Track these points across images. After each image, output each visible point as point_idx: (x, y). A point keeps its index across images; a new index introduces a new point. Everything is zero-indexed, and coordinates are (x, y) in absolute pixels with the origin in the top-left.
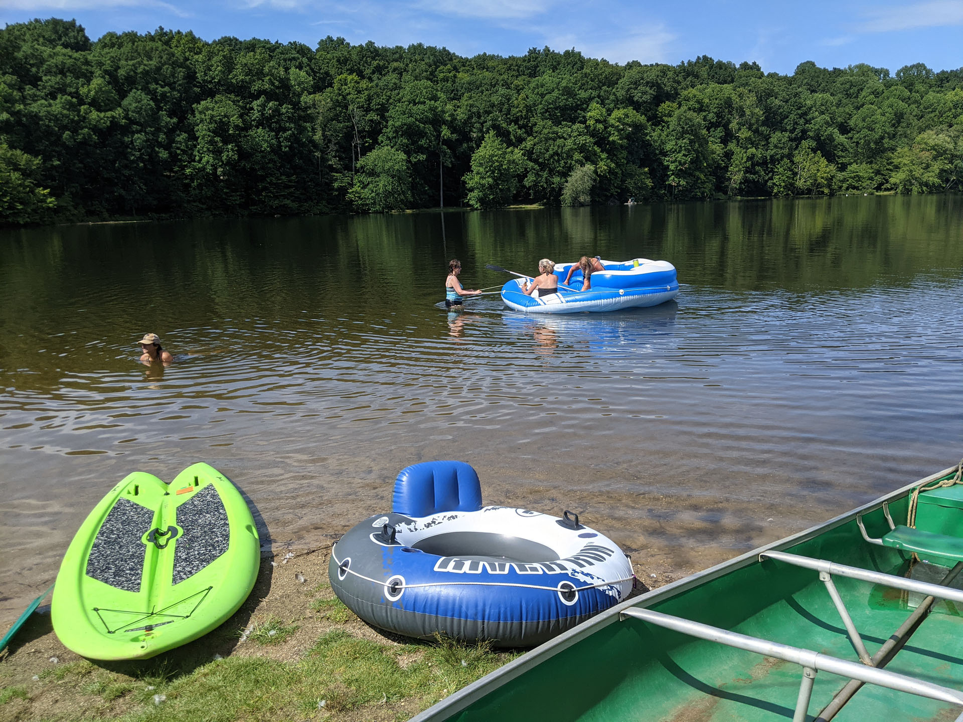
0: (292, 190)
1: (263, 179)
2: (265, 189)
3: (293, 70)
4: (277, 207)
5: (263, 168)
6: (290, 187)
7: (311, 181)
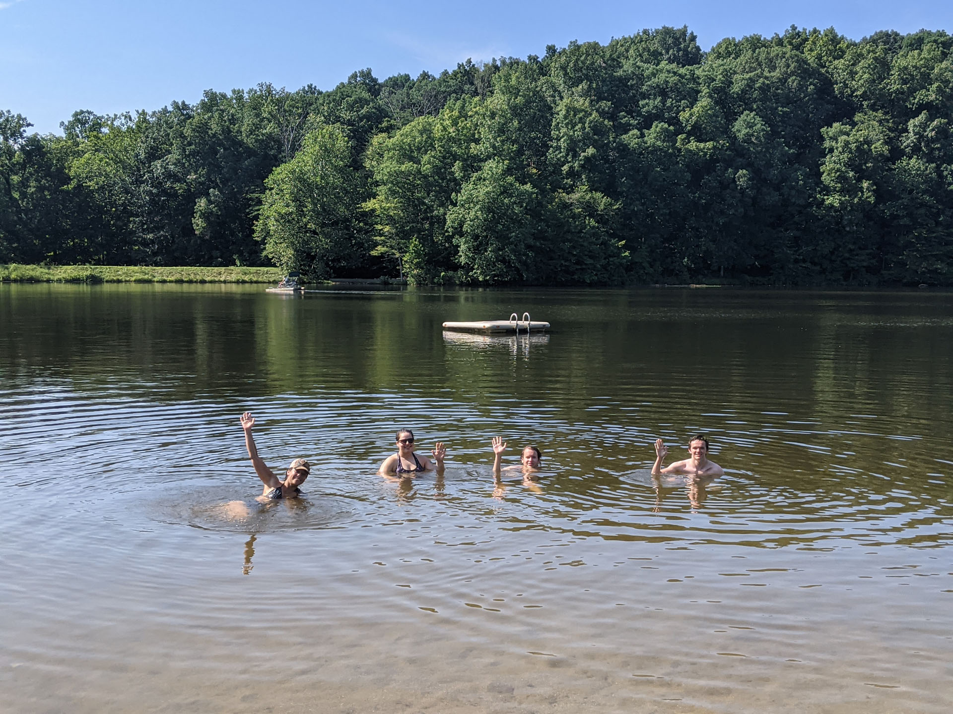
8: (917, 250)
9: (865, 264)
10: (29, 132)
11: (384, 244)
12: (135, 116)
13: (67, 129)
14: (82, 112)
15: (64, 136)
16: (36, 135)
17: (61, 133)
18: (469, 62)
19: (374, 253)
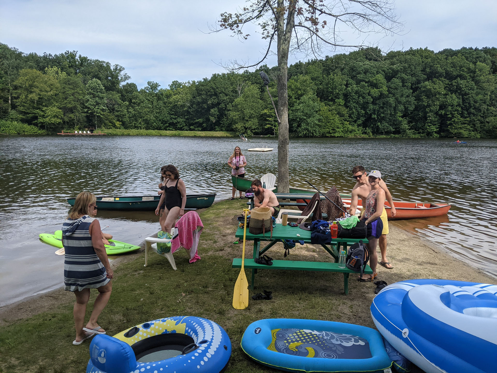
0: (466, 125)
1: (451, 119)
2: (451, 124)
3: (478, 63)
4: (455, 134)
5: (451, 114)
6: (465, 123)
7: (479, 120)
8: (453, 126)
9: (435, 131)
10: (159, 88)
11: (269, 124)
12: (191, 83)
13: (171, 87)
14: (175, 81)
15: (170, 89)
16: (161, 89)
17: (169, 88)
18: (300, 61)
19: (266, 127)
